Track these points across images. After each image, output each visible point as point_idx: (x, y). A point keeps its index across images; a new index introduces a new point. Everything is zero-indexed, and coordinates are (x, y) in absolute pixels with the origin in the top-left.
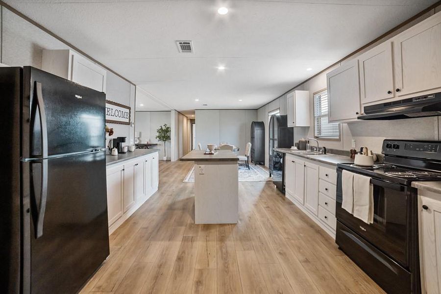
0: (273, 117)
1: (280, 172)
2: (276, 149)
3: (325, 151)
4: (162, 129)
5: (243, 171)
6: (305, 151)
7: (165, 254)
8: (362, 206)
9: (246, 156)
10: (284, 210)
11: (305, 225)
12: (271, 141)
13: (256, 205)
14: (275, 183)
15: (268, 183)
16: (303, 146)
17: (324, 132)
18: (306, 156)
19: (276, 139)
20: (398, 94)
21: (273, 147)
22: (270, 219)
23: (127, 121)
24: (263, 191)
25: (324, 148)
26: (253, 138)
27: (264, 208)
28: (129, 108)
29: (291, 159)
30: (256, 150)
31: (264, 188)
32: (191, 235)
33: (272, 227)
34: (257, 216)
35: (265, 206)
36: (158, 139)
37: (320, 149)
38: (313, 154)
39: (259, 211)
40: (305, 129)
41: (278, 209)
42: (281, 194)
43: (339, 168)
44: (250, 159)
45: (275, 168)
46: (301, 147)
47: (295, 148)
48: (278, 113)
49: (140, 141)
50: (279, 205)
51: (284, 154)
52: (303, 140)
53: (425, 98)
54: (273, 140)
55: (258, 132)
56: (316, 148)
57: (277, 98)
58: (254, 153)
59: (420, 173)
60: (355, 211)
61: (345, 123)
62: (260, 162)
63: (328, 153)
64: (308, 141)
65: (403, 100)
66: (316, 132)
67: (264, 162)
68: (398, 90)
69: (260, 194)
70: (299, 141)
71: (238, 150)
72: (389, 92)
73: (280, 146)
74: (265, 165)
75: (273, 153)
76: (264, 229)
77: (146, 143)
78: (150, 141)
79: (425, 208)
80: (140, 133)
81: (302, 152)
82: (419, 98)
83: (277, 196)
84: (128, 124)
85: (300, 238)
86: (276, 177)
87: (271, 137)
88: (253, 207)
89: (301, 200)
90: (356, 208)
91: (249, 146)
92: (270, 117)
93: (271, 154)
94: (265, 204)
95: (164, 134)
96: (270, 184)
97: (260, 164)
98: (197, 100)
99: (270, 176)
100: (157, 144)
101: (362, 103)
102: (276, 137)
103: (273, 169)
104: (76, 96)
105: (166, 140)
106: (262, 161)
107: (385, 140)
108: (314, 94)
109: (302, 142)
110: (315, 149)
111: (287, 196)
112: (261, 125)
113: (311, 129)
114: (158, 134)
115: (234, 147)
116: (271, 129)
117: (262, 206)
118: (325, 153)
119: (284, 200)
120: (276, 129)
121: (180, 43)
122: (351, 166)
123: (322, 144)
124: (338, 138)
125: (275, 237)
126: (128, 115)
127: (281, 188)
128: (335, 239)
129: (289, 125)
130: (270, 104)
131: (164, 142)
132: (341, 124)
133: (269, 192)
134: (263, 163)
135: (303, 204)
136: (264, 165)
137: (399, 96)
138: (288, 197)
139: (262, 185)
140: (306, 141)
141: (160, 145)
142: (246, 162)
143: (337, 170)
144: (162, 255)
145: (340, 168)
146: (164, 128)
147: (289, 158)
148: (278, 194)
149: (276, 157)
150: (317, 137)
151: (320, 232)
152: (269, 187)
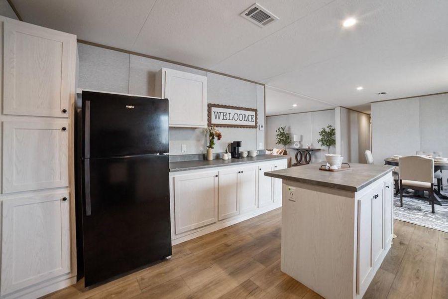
4: (324, 131)
7: (209, 287)
23: (253, 124)
28: (256, 111)
32: (258, 283)
36: (321, 143)
49: (302, 145)
77: (307, 148)
78: (312, 145)
80: (301, 136)
84: (255, 127)
95: (328, 138)
98: (360, 88)
100: (320, 149)
104: (127, 106)
105: (330, 145)
114: (320, 137)
121: (248, 15)
126: (254, 118)
131: (328, 147)
141: (324, 150)
144: (204, 287)
146: (328, 130)
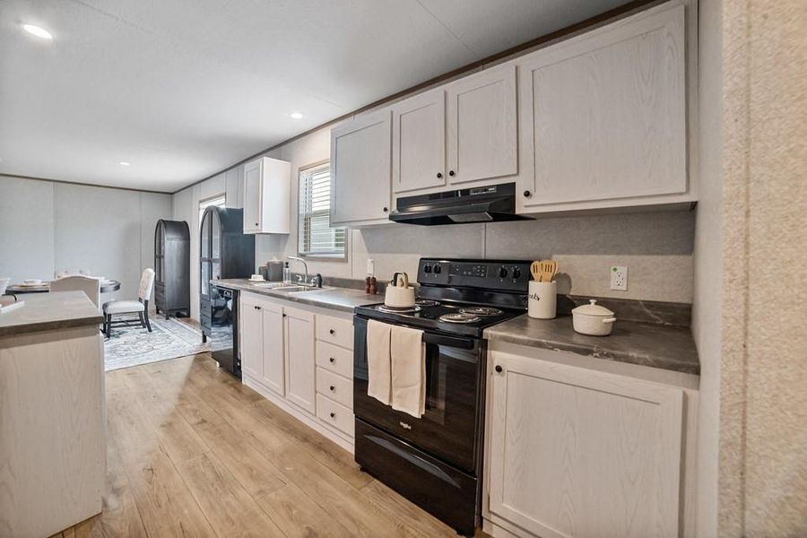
0: (209, 212)
1: (228, 329)
2: (216, 282)
3: (321, 282)
5: (134, 338)
6: (280, 284)
8: (408, 386)
9: (140, 300)
10: (242, 417)
11: (290, 442)
12: (205, 264)
13: (168, 426)
14: (216, 356)
15: (199, 358)
16: (275, 273)
17: (316, 245)
18: (286, 294)
19: (215, 261)
20: (451, 180)
21: (211, 277)
22: (210, 455)
24: (189, 380)
25: (319, 275)
26: (159, 257)
27: (192, 426)
29: (252, 301)
30: (168, 285)
31: (190, 372)
33: (218, 476)
34: (175, 458)
35: (194, 420)
37: (310, 278)
38: (298, 290)
39: (180, 442)
40: (279, 239)
41: (227, 418)
42: (231, 380)
43: (358, 315)
44: (152, 307)
45: (215, 321)
46: (271, 274)
47: (260, 278)
48: (221, 204)
50: (230, 408)
51: (236, 293)
52: (276, 260)
53: (486, 190)
54: (210, 261)
55: (172, 243)
56: (303, 277)
57: (221, 172)
58: (163, 292)
59: (473, 311)
60: (394, 399)
61: (356, 228)
62: (179, 311)
63: (324, 284)
64: (287, 263)
65: (444, 193)
66: (302, 244)
67: (188, 309)
68: (452, 173)
69: (180, 390)
70: (268, 264)
71: (117, 288)
72: (439, 176)
73: (226, 275)
74: (192, 317)
75: (210, 291)
76: (194, 492)
79: (499, 369)
81: (275, 287)
82: (476, 190)
83: (224, 385)
85: (287, 480)
86: (219, 340)
87: (205, 255)
88: (160, 433)
89: (278, 386)
90: (395, 393)
91: (148, 278)
92: (202, 213)
93: (203, 293)
94: (195, 415)
96: (203, 359)
97: (179, 316)
99: (205, 340)
101: (394, 191)
102: (217, 254)
103: (209, 325)
106: (184, 309)
107: (422, 259)
108: (301, 169)
109: (274, 265)
110: (301, 279)
111: (246, 381)
112: (182, 228)
113: (292, 240)
115: (103, 281)
116: (205, 238)
117: (187, 424)
118: (320, 286)
119: (239, 391)
120: (217, 237)
122: (380, 309)
123: (314, 269)
124: (343, 256)
125: (228, 503)
127: (231, 365)
128: (353, 453)
129: (248, 229)
130: (202, 183)
132: (350, 230)
133: (203, 381)
134: (185, 314)
135: (282, 394)
136: (189, 316)
137: (452, 184)
138: (249, 384)
139: (185, 366)
140: (282, 263)
142: (141, 316)
143: (355, 319)
145: (362, 317)
147: (246, 300)
148: (225, 382)
149: (216, 297)
150: (302, 256)
151: (323, 446)
152: (202, 366)
